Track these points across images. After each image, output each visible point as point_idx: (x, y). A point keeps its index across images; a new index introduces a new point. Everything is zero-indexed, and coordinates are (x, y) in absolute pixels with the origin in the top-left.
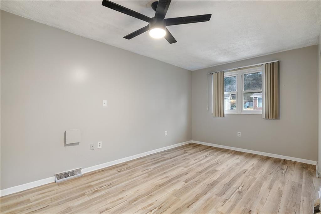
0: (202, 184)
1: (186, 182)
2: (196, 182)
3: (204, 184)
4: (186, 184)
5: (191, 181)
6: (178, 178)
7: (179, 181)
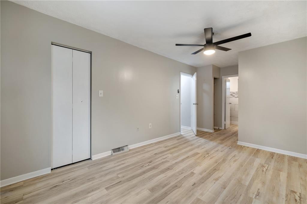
0: (177, 170)
1: (192, 173)
2: (183, 172)
3: (175, 170)
4: (192, 171)
5: (187, 174)
6: (202, 178)
7: (201, 174)
